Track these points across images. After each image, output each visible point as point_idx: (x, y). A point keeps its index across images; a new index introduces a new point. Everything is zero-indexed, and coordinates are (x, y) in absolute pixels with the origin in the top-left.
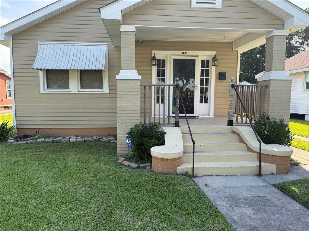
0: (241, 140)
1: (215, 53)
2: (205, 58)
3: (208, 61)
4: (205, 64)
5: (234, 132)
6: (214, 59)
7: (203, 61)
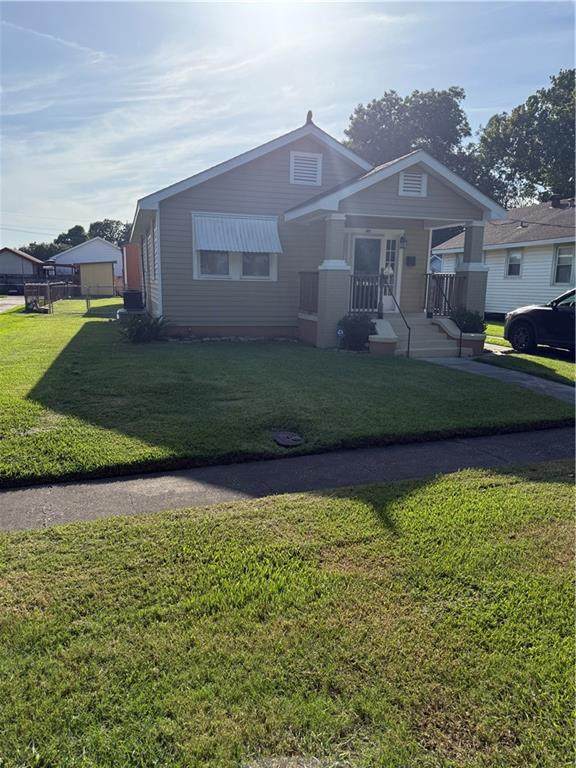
0: (441, 330)
1: (403, 231)
2: (391, 238)
3: (394, 242)
4: (391, 244)
5: (433, 324)
6: (403, 240)
7: (388, 241)
